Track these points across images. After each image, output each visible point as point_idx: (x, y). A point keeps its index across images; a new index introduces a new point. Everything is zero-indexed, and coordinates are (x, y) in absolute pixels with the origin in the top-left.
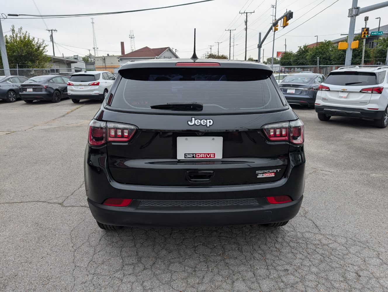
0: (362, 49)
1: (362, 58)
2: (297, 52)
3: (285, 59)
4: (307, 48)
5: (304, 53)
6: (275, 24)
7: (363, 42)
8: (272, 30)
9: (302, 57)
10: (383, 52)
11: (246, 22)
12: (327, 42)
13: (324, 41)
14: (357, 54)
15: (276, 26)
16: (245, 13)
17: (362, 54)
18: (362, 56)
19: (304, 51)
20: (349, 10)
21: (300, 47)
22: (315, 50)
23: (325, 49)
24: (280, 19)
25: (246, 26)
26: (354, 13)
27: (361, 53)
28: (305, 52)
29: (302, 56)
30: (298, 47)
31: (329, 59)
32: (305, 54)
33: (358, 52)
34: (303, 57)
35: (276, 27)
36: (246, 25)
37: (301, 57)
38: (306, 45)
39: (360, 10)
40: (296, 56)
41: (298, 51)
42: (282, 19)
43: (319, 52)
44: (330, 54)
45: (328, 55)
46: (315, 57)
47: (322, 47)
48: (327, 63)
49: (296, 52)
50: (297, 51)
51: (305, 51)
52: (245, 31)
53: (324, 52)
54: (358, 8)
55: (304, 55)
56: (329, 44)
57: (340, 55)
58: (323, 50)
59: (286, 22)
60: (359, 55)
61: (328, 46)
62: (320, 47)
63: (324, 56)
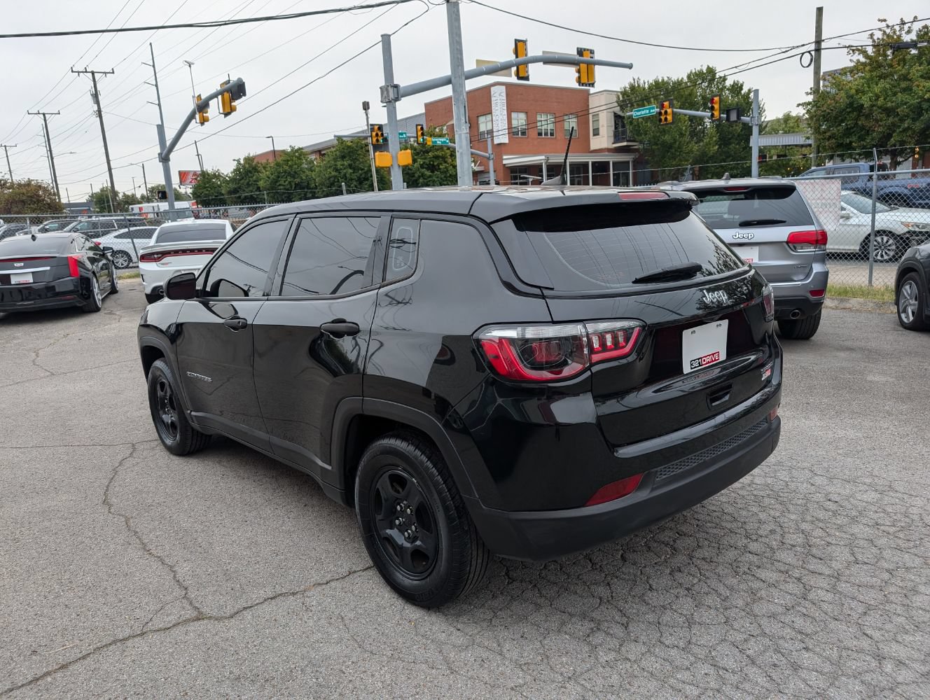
0: (370, 166)
1: (373, 184)
2: (234, 172)
3: (205, 188)
4: (254, 164)
5: (250, 175)
6: (202, 107)
7: (368, 151)
8: (194, 120)
9: (248, 184)
10: (410, 171)
11: (96, 96)
12: (297, 151)
13: (289, 150)
14: (363, 176)
15: (205, 111)
16: (86, 72)
17: (371, 176)
18: (372, 181)
19: (248, 169)
20: (381, 88)
21: (238, 161)
22: (275, 166)
23: (296, 166)
24: (215, 96)
25: (96, 105)
26: (392, 96)
27: (369, 175)
28: (250, 172)
29: (248, 180)
30: (234, 160)
31: (308, 187)
32: (252, 177)
33: (365, 173)
34: (250, 183)
35: (204, 115)
36: (97, 102)
37: (245, 184)
38: (251, 155)
39: (401, 92)
40: (233, 180)
41: (235, 170)
42: (220, 97)
43: (285, 172)
44: (307, 176)
45: (304, 178)
46: (278, 184)
47: (288, 161)
48: (305, 195)
49: (232, 173)
50: (232, 170)
51: (251, 169)
52: (98, 119)
53: (295, 172)
54: (396, 86)
55: (251, 179)
56: (300, 155)
57: (330, 178)
58: (291, 167)
59: (231, 103)
60: (367, 179)
61: (299, 158)
62: (284, 161)
63: (297, 180)
